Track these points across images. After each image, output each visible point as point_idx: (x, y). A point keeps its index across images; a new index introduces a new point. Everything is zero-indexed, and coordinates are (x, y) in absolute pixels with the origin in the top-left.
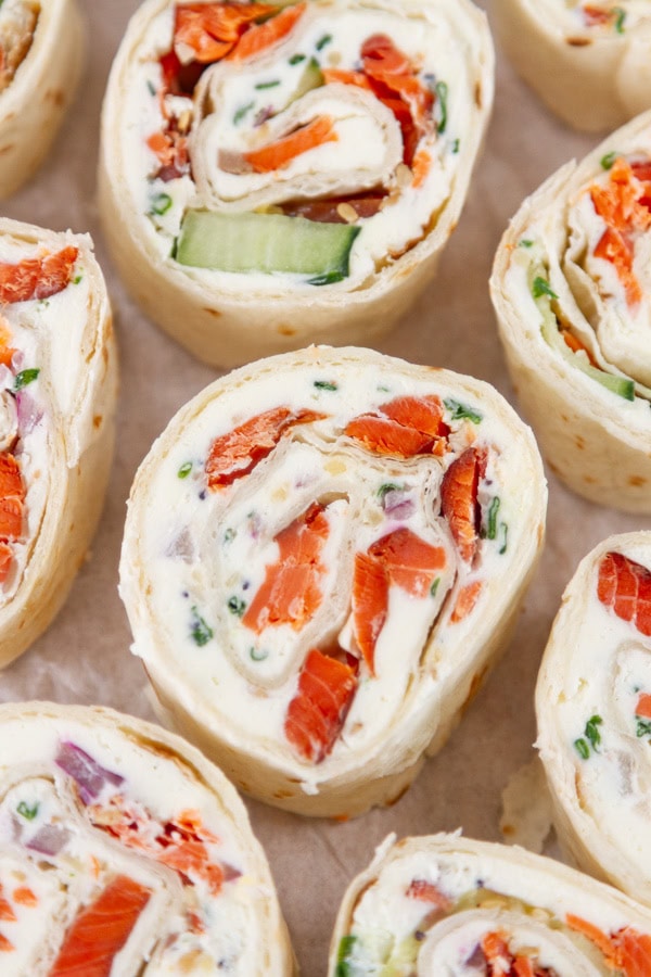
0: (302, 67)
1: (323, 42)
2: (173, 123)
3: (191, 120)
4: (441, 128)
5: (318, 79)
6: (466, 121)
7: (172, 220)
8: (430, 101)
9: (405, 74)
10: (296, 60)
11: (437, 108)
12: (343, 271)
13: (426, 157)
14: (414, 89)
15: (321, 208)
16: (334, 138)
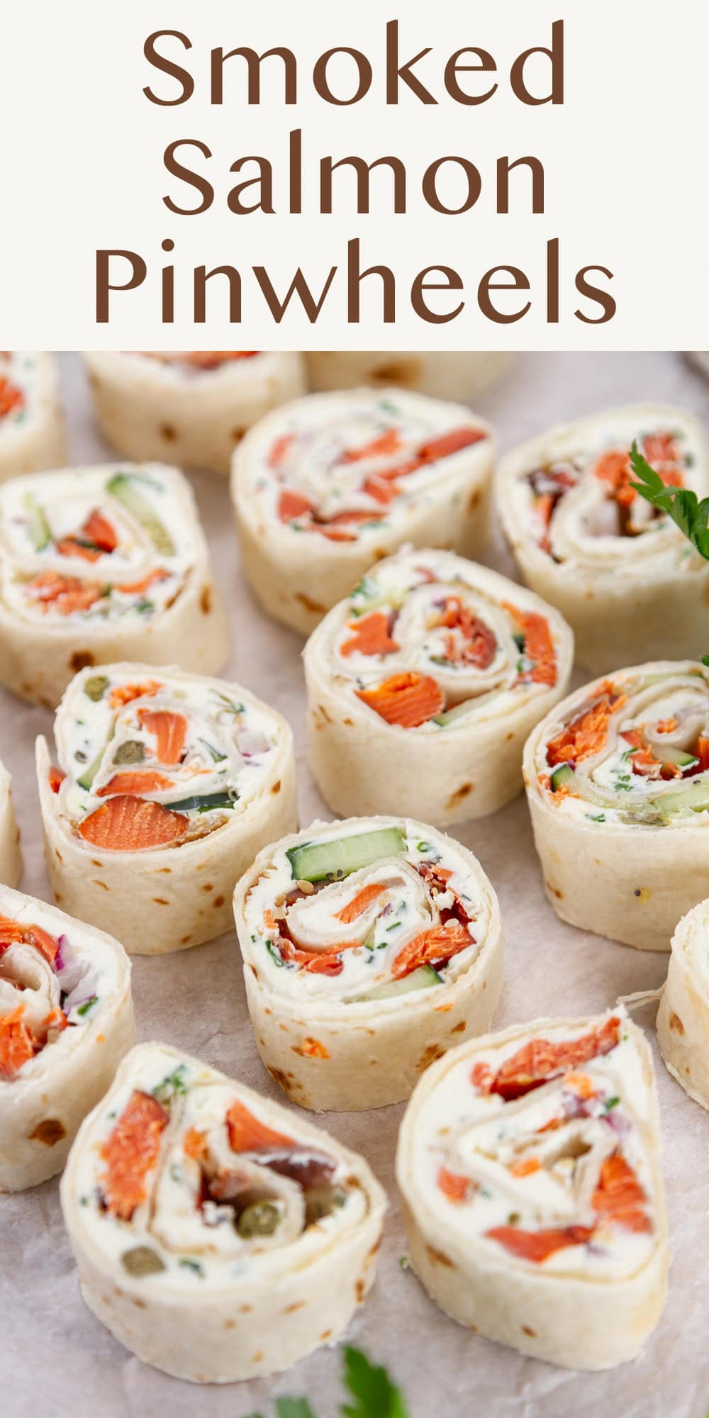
0: (377, 942)
1: (371, 960)
2: (443, 890)
3: (432, 895)
4: (269, 944)
5: (366, 942)
6: (255, 953)
7: (412, 844)
8: (284, 955)
9: (307, 963)
10: (384, 945)
11: (277, 952)
12: (291, 855)
13: (269, 927)
14: (297, 958)
15: (321, 882)
16: (336, 916)
